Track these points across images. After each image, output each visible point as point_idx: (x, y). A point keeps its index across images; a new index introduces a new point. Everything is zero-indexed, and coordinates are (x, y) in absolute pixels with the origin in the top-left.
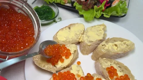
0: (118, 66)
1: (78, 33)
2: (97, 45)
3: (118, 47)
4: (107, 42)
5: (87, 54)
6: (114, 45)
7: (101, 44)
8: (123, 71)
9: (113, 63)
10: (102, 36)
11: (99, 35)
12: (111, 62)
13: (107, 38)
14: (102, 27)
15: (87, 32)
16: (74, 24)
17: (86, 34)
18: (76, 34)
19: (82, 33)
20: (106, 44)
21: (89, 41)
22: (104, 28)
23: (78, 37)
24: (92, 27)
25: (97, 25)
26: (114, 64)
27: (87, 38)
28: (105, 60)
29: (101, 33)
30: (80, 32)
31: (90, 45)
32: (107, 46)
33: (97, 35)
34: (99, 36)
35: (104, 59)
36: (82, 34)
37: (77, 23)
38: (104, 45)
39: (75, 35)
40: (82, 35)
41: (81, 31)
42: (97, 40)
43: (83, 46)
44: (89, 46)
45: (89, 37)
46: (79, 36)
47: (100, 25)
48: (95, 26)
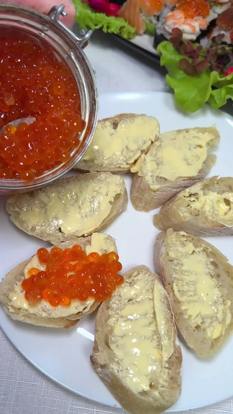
0: (212, 260)
1: (133, 147)
2: (178, 190)
3: (230, 209)
4: (206, 188)
5: (146, 209)
6: (223, 201)
7: (188, 190)
8: (218, 276)
9: (202, 249)
10: (199, 165)
11: (190, 161)
12: (196, 246)
13: (211, 175)
14: (207, 137)
15: (160, 146)
16: (132, 116)
17: (154, 152)
18: (127, 147)
19: (145, 147)
20: (201, 193)
21: (157, 177)
22: (211, 140)
23: (130, 158)
24: (179, 131)
25: (195, 129)
26: (202, 253)
27: (156, 166)
28: (183, 236)
29: (198, 157)
30: (140, 143)
31: (158, 190)
32: (202, 198)
33: (186, 160)
34: (189, 164)
35: (182, 233)
36: (142, 151)
37: (141, 115)
38: (195, 194)
39: (123, 150)
40: (143, 156)
41: (145, 143)
42: (180, 177)
43: (139, 187)
44: (154, 191)
45: (161, 166)
46: (131, 154)
47: (203, 130)
48: (187, 131)
